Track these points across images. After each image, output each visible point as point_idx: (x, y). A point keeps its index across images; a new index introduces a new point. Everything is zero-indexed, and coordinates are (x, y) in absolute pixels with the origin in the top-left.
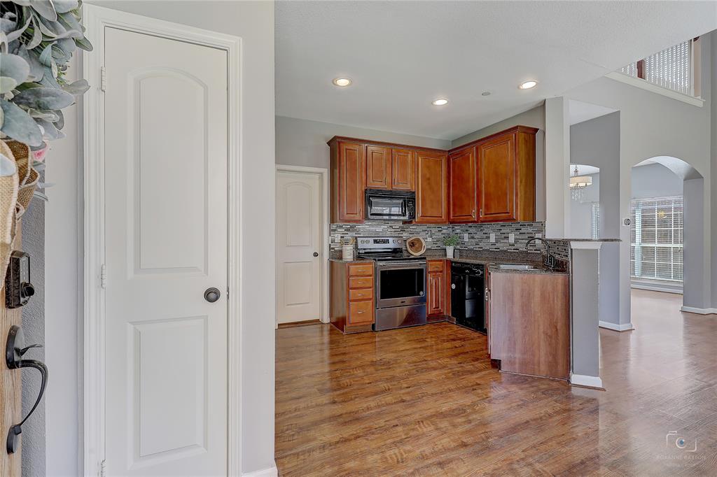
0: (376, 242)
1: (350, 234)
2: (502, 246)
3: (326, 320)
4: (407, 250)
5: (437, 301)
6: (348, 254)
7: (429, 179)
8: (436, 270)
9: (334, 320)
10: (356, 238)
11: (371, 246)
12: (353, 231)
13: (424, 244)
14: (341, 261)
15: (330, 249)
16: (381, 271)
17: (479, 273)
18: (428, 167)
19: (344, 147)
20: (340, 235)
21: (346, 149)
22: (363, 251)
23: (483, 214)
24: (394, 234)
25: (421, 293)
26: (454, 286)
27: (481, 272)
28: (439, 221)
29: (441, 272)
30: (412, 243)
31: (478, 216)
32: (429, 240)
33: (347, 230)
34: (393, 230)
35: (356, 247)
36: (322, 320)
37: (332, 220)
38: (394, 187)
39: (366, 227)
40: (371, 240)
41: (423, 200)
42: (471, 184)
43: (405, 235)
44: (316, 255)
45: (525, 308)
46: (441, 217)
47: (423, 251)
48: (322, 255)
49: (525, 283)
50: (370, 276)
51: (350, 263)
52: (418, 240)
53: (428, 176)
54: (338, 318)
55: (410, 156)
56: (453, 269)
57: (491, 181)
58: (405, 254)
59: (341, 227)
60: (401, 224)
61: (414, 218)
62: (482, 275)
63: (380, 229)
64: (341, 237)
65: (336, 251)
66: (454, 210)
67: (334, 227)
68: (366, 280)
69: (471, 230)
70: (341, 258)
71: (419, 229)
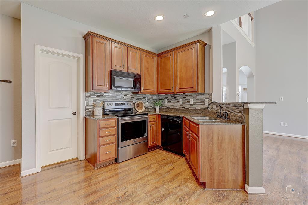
0: (117, 104)
1: (100, 99)
2: (187, 106)
3: (82, 157)
4: (135, 109)
5: (154, 138)
6: (99, 113)
7: (148, 68)
8: (153, 120)
9: (88, 157)
10: (104, 102)
11: (114, 107)
12: (102, 97)
13: (144, 105)
14: (93, 118)
15: (85, 109)
16: (122, 124)
17: (178, 122)
18: (148, 62)
19: (95, 40)
20: (92, 100)
21: (97, 42)
22: (109, 110)
23: (178, 89)
24: (127, 100)
25: (145, 135)
26: (163, 129)
27: (180, 121)
28: (153, 92)
29: (156, 121)
30: (138, 105)
31: (175, 90)
32: (147, 103)
33: (98, 97)
34: (127, 97)
35: (104, 108)
36: (79, 157)
37: (87, 90)
38: (128, 71)
39: (110, 95)
40: (114, 103)
41: (145, 80)
42: (171, 72)
43: (134, 100)
44: (74, 113)
45: (220, 147)
46: (154, 90)
47: (143, 110)
48: (79, 113)
49: (219, 131)
50: (114, 127)
51: (100, 119)
52: (141, 103)
53: (147, 67)
54: (91, 155)
55: (138, 53)
56: (162, 119)
57: (183, 71)
58: (134, 111)
59: (93, 94)
60: (131, 94)
61: (140, 90)
62: (181, 123)
63: (119, 96)
64: (94, 101)
65: (90, 111)
66: (161, 86)
67: (88, 94)
68: (112, 130)
69: (169, 98)
70: (93, 115)
71: (142, 97)
